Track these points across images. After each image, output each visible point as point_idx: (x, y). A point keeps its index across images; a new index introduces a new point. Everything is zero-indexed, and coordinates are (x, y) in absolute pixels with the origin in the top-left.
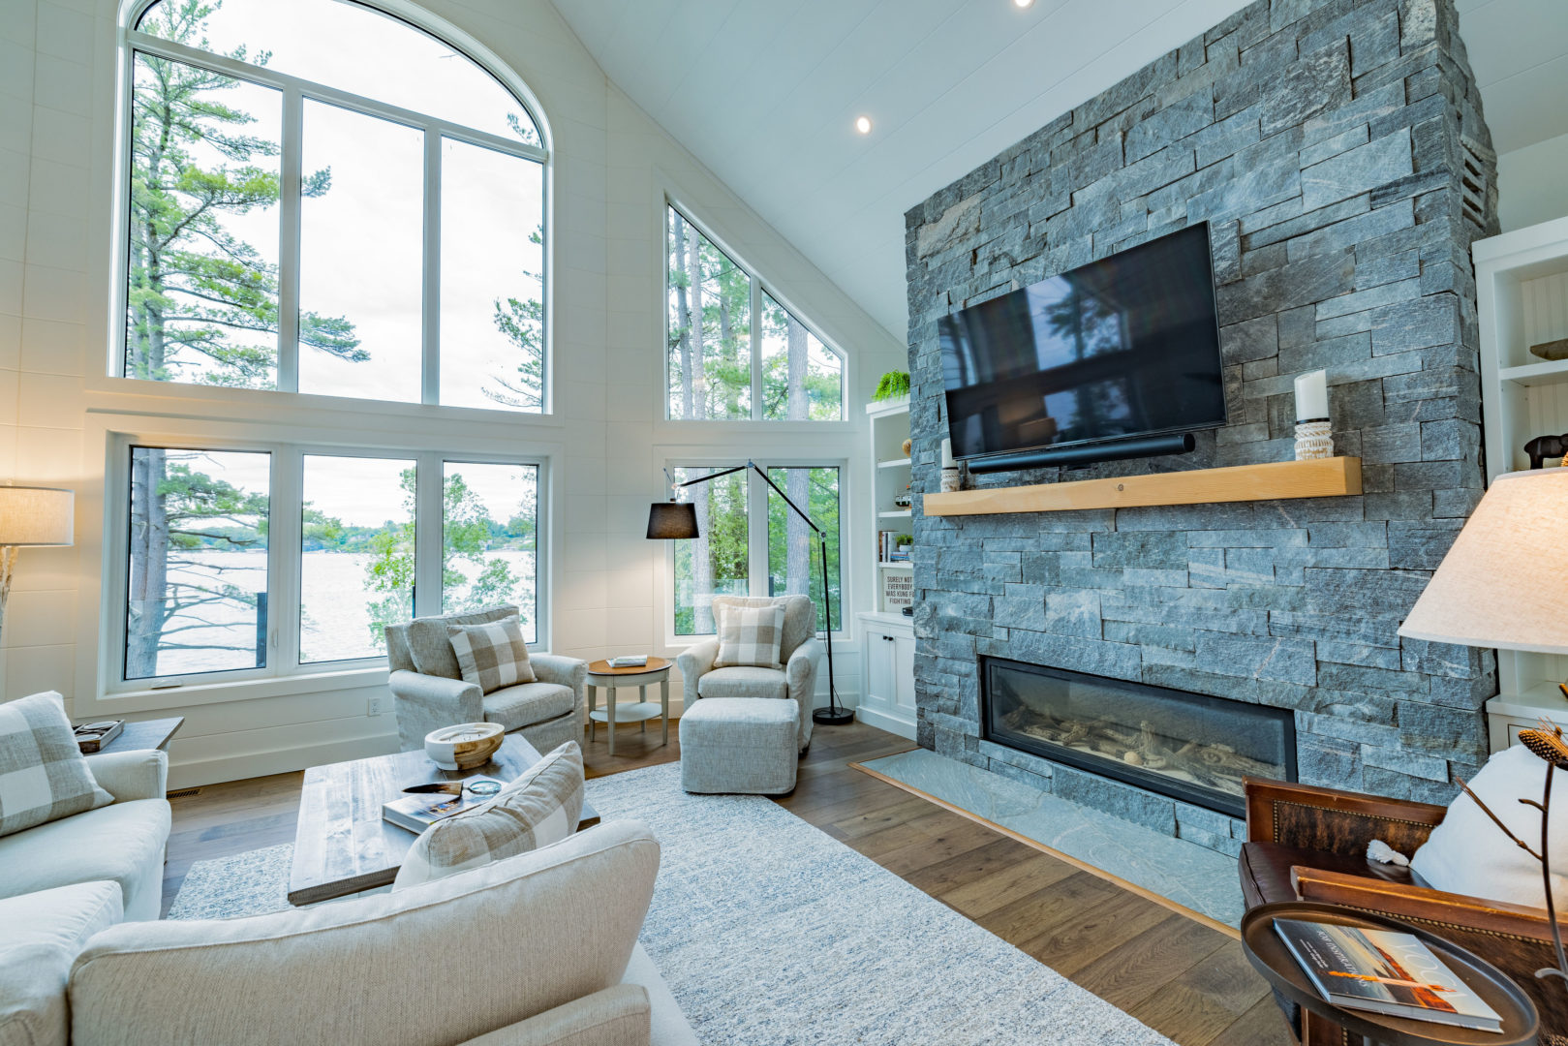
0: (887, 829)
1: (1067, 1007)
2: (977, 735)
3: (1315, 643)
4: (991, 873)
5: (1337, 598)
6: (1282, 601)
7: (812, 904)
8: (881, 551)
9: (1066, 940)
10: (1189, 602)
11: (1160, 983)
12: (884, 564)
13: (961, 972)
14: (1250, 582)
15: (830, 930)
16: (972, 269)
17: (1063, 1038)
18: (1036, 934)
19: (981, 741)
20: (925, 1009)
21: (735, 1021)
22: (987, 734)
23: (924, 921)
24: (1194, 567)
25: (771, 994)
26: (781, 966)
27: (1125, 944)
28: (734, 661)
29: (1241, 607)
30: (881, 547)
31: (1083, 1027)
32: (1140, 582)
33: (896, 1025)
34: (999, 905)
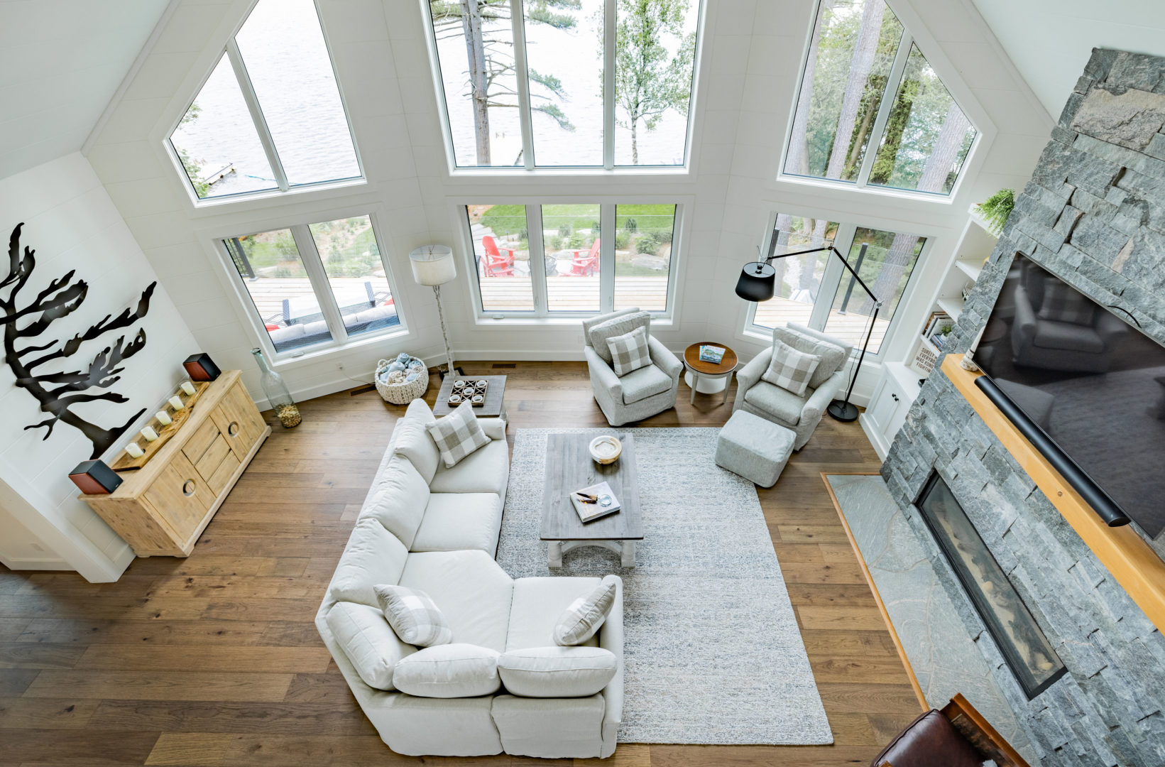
0: (805, 544)
1: (803, 696)
2: (911, 501)
3: (1106, 666)
4: (836, 605)
5: (1138, 667)
6: (1109, 634)
7: (735, 580)
8: (927, 328)
9: (836, 665)
10: (1061, 575)
11: (858, 711)
12: (924, 338)
13: (774, 654)
14: (1103, 607)
15: (734, 600)
16: (1107, 188)
17: (789, 706)
18: (825, 653)
19: (911, 505)
20: (746, 661)
21: (676, 625)
22: (918, 503)
23: (778, 618)
24: (1079, 566)
25: (694, 620)
26: (704, 609)
27: (862, 684)
28: (774, 382)
29: (1086, 610)
30: (928, 325)
31: (801, 708)
32: (1044, 538)
33: (731, 662)
34: (822, 628)
